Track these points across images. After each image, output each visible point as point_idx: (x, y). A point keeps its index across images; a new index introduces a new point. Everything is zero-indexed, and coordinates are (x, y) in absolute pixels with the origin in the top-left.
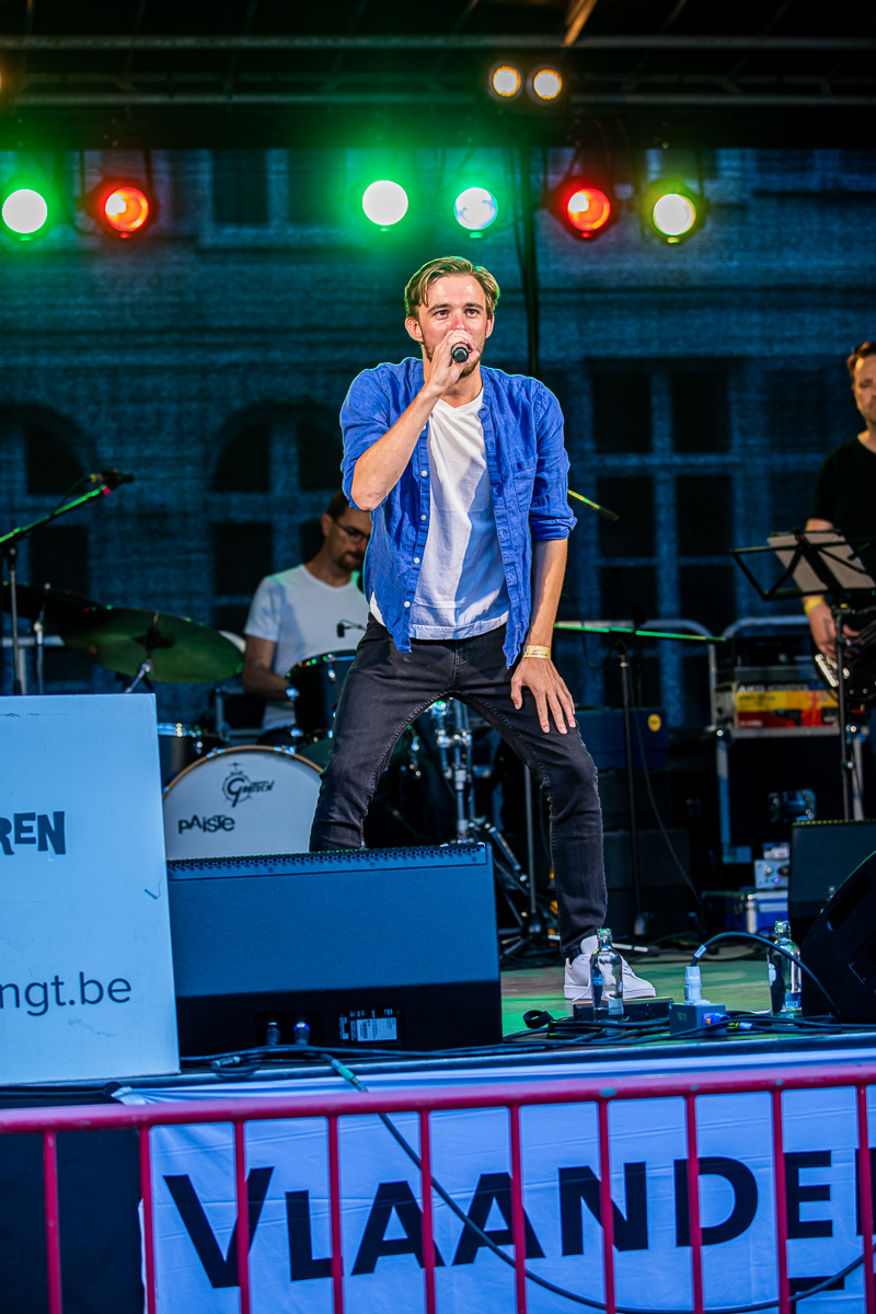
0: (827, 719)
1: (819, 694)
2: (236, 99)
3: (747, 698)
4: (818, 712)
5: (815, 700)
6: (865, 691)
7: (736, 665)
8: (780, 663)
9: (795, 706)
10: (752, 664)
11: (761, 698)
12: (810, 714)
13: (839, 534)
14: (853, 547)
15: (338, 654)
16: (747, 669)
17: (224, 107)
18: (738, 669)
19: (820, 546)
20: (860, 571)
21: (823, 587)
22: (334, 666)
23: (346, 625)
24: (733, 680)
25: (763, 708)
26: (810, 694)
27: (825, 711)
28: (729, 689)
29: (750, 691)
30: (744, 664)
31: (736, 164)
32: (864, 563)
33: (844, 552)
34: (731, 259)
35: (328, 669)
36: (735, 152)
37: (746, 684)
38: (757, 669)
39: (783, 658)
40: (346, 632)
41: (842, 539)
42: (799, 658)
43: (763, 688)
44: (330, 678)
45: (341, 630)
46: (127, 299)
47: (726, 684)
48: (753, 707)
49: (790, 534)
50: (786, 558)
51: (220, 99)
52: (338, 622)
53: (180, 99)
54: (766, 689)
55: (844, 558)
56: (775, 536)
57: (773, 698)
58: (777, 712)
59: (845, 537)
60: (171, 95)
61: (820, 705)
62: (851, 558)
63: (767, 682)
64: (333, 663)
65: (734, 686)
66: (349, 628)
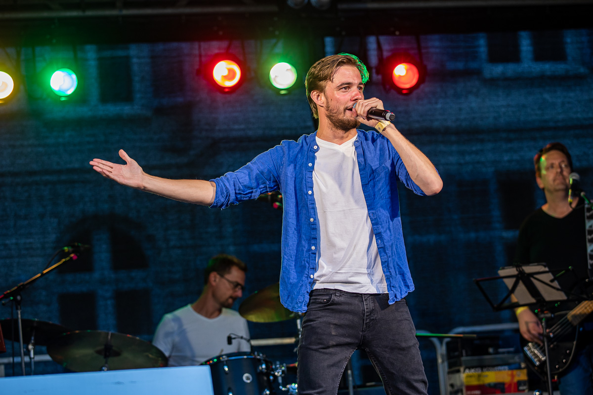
0: (521, 388)
1: (515, 372)
2: (125, 12)
3: (471, 376)
4: (515, 384)
5: (513, 376)
6: (557, 366)
7: (462, 356)
8: (489, 354)
9: (500, 380)
10: (473, 355)
11: (479, 376)
12: (510, 385)
13: (545, 266)
14: (554, 274)
15: (229, 355)
16: (469, 358)
17: (117, 17)
18: (464, 358)
19: (532, 275)
20: (558, 289)
21: (533, 300)
22: (228, 363)
23: (233, 336)
24: (461, 365)
25: (481, 383)
26: (510, 372)
27: (519, 383)
28: (458, 371)
29: (472, 372)
30: (467, 355)
31: (437, 44)
32: (560, 284)
33: (548, 277)
34: (436, 103)
35: (224, 365)
36: (436, 37)
37: (470, 368)
38: (476, 358)
39: (491, 350)
40: (233, 341)
41: (547, 269)
42: (501, 350)
43: (480, 370)
44: (225, 371)
45: (230, 340)
46: (61, 140)
47: (456, 368)
48: (474, 382)
49: (513, 267)
50: (509, 283)
51: (115, 12)
52: (227, 335)
53: (89, 13)
54: (482, 370)
55: (548, 281)
56: (503, 269)
57: (487, 376)
58: (489, 384)
59: (549, 268)
60: (84, 10)
61: (516, 379)
62: (552, 281)
63: (482, 366)
64: (226, 361)
65: (462, 369)
66: (234, 338)
